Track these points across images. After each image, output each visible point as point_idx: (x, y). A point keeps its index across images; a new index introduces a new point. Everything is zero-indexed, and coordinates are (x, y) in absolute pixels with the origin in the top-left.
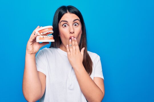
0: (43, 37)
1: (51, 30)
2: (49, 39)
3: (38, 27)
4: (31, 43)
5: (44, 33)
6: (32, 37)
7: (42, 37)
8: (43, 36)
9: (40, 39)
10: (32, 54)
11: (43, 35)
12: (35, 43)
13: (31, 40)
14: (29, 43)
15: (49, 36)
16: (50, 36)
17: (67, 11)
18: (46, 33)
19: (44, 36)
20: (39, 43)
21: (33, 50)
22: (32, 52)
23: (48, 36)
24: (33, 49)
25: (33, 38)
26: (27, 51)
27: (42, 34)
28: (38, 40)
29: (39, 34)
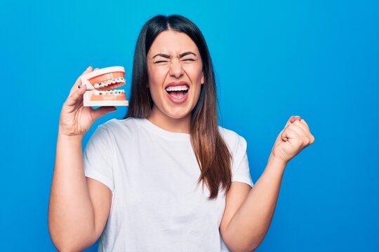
0: (100, 94)
1: (120, 78)
2: (115, 98)
3: (89, 68)
4: (72, 108)
5: (103, 85)
6: (74, 93)
7: (97, 93)
8: (101, 92)
9: (94, 98)
10: (72, 134)
11: (100, 89)
12: (81, 109)
13: (70, 100)
14: (67, 109)
15: (115, 90)
16: (116, 93)
17: (168, 25)
18: (106, 85)
19: (103, 92)
20: (91, 109)
21: (74, 125)
22: (72, 131)
23: (111, 91)
24: (76, 122)
25: (76, 96)
26: (60, 127)
27: (97, 86)
28: (87, 102)
29: (89, 86)
